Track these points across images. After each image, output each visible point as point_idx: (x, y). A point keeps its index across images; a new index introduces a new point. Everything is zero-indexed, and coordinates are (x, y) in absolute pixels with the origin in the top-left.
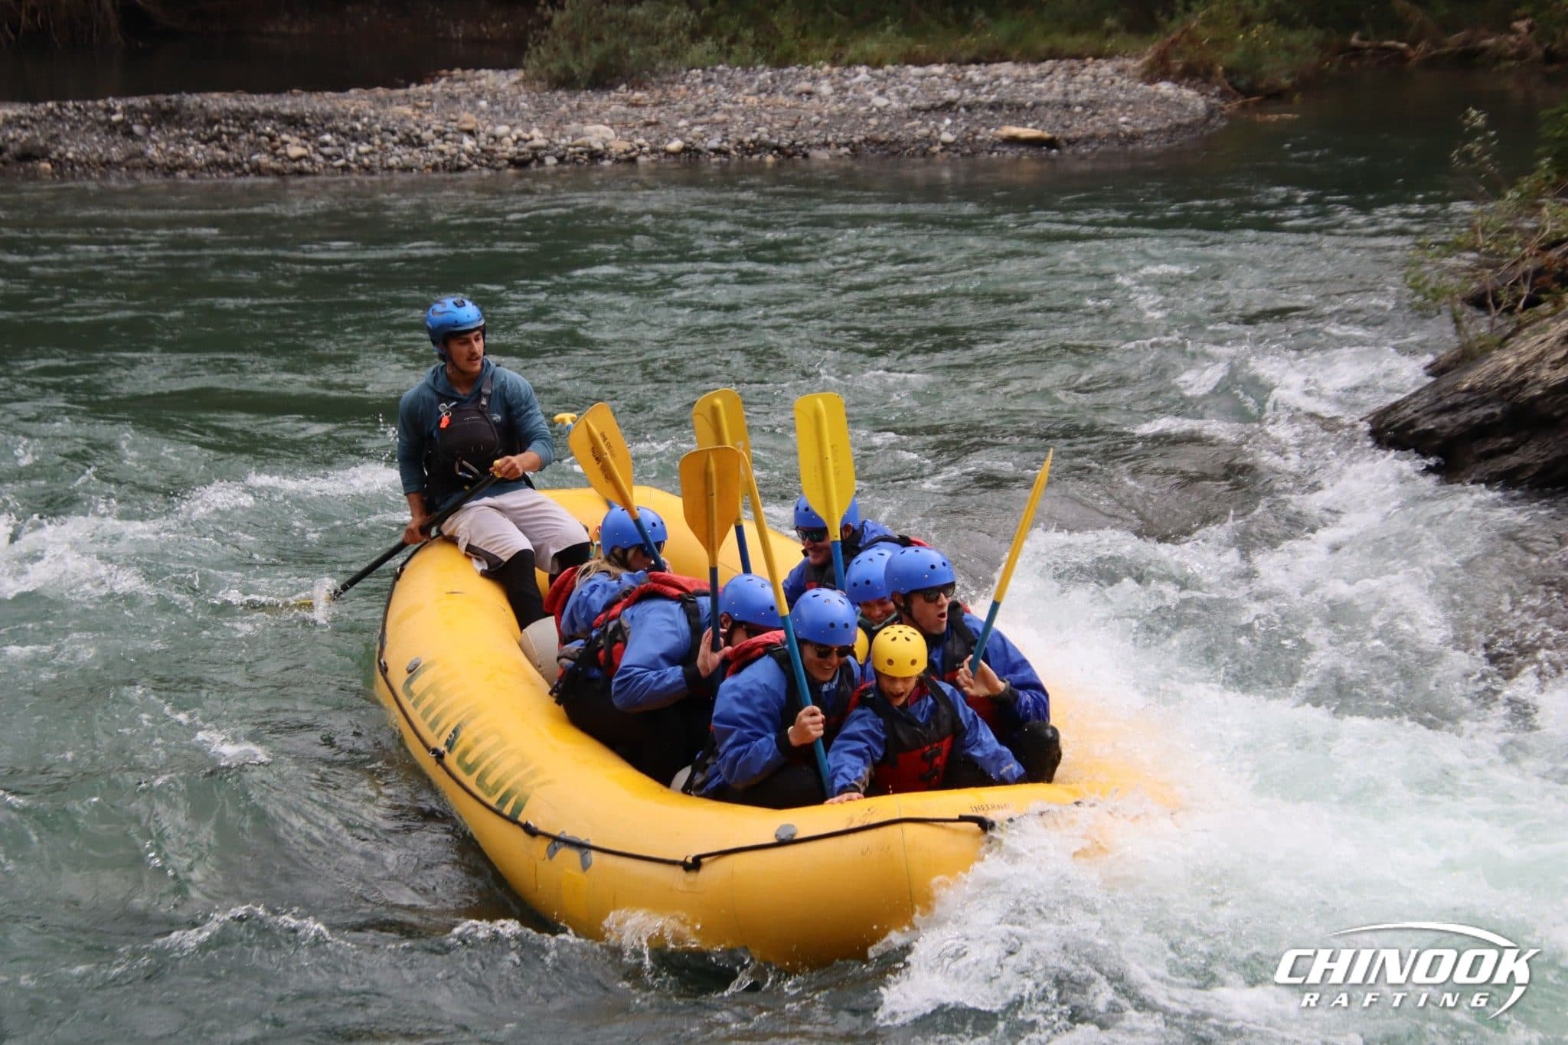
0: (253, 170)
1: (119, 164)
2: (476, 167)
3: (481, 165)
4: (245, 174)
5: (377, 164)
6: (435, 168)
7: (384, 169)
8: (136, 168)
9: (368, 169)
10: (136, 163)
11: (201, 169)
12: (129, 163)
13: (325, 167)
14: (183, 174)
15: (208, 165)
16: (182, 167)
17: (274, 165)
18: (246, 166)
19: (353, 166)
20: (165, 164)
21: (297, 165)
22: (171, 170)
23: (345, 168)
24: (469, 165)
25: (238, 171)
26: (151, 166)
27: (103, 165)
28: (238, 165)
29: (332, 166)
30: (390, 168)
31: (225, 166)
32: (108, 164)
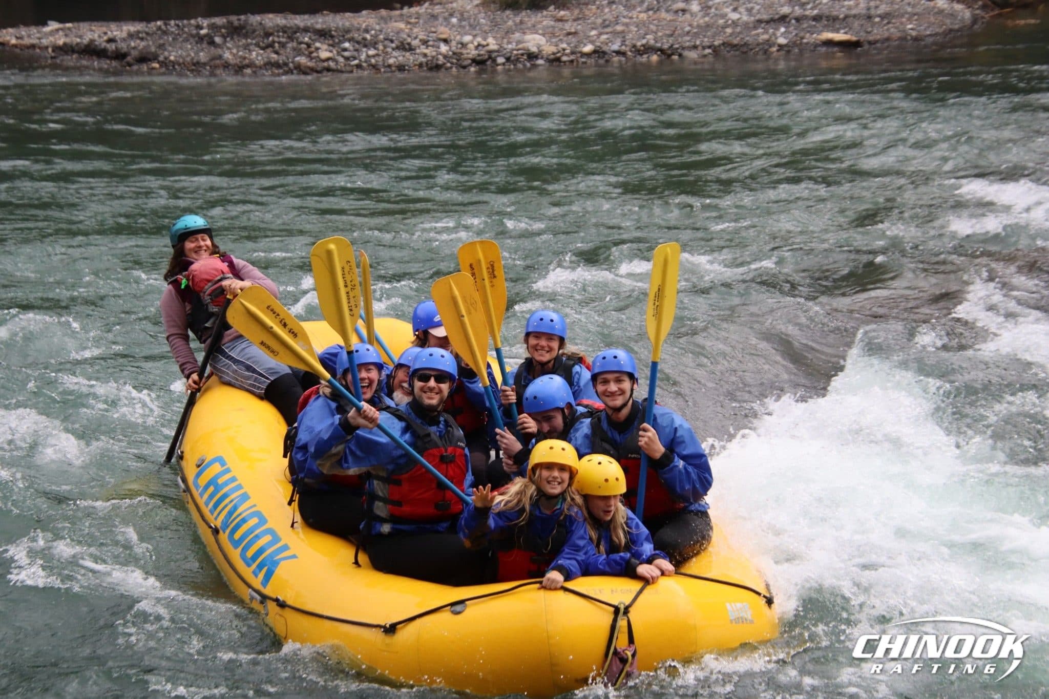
0: (296, 68)
1: (205, 64)
2: (449, 65)
3: (452, 63)
4: (290, 72)
5: (381, 63)
6: (421, 65)
7: (385, 67)
8: (216, 67)
9: (374, 67)
10: (217, 64)
11: (260, 68)
12: (212, 63)
13: (345, 65)
14: (248, 71)
15: (266, 64)
16: (248, 66)
17: (310, 64)
18: (291, 65)
19: (364, 64)
20: (236, 64)
21: (326, 64)
22: (239, 69)
23: (359, 66)
24: (444, 64)
25: (286, 69)
26: (226, 66)
27: (194, 65)
28: (286, 64)
29: (349, 65)
30: (390, 66)
31: (277, 65)
32: (197, 64)
